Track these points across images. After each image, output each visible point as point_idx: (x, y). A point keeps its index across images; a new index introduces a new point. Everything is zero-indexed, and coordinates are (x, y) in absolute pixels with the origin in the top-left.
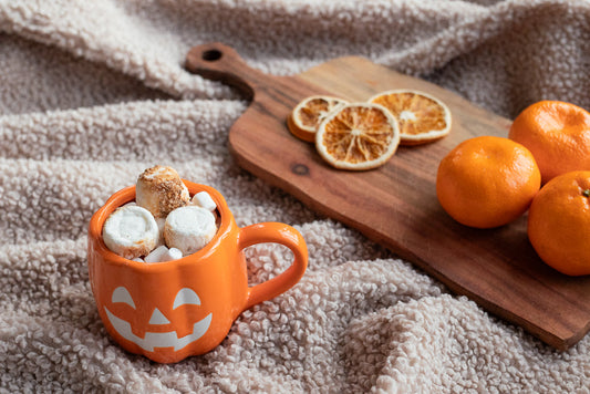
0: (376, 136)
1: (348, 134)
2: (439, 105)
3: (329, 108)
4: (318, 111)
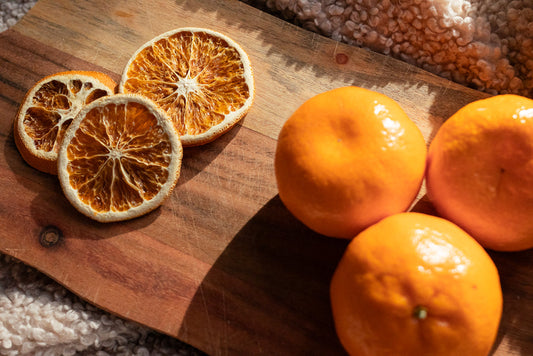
0: (145, 154)
1: (105, 158)
2: (230, 47)
3: (70, 100)
4: (54, 110)
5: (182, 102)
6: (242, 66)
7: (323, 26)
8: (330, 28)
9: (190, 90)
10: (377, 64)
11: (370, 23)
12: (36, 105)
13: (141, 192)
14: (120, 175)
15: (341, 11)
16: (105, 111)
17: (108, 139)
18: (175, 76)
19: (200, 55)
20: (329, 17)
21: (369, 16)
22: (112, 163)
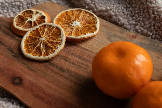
1: (39, 39)
2: (94, 17)
3: (33, 16)
4: (27, 18)
5: (73, 27)
6: (97, 22)
7: (127, 27)
8: (130, 28)
9: (77, 25)
10: (147, 40)
11: (145, 27)
12: (22, 15)
13: (43, 53)
14: (40, 46)
15: (134, 23)
16: (48, 27)
17: (44, 34)
18: (73, 21)
19: (83, 17)
20: (130, 24)
21: (144, 25)
22: (40, 41)
